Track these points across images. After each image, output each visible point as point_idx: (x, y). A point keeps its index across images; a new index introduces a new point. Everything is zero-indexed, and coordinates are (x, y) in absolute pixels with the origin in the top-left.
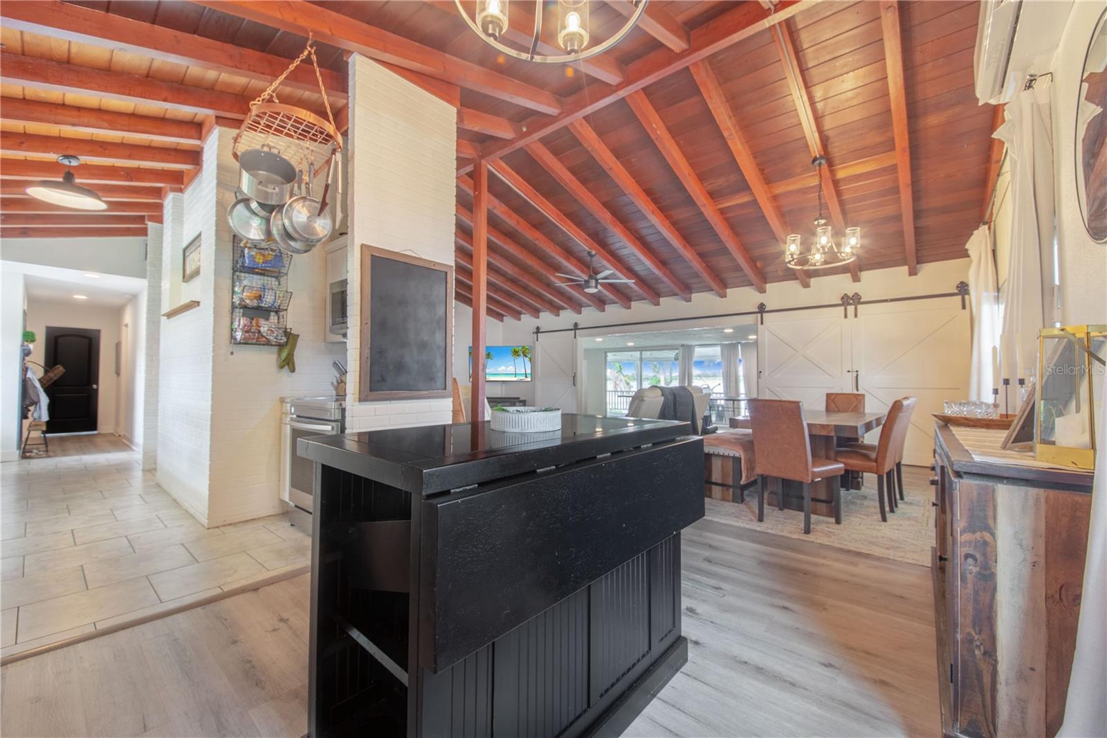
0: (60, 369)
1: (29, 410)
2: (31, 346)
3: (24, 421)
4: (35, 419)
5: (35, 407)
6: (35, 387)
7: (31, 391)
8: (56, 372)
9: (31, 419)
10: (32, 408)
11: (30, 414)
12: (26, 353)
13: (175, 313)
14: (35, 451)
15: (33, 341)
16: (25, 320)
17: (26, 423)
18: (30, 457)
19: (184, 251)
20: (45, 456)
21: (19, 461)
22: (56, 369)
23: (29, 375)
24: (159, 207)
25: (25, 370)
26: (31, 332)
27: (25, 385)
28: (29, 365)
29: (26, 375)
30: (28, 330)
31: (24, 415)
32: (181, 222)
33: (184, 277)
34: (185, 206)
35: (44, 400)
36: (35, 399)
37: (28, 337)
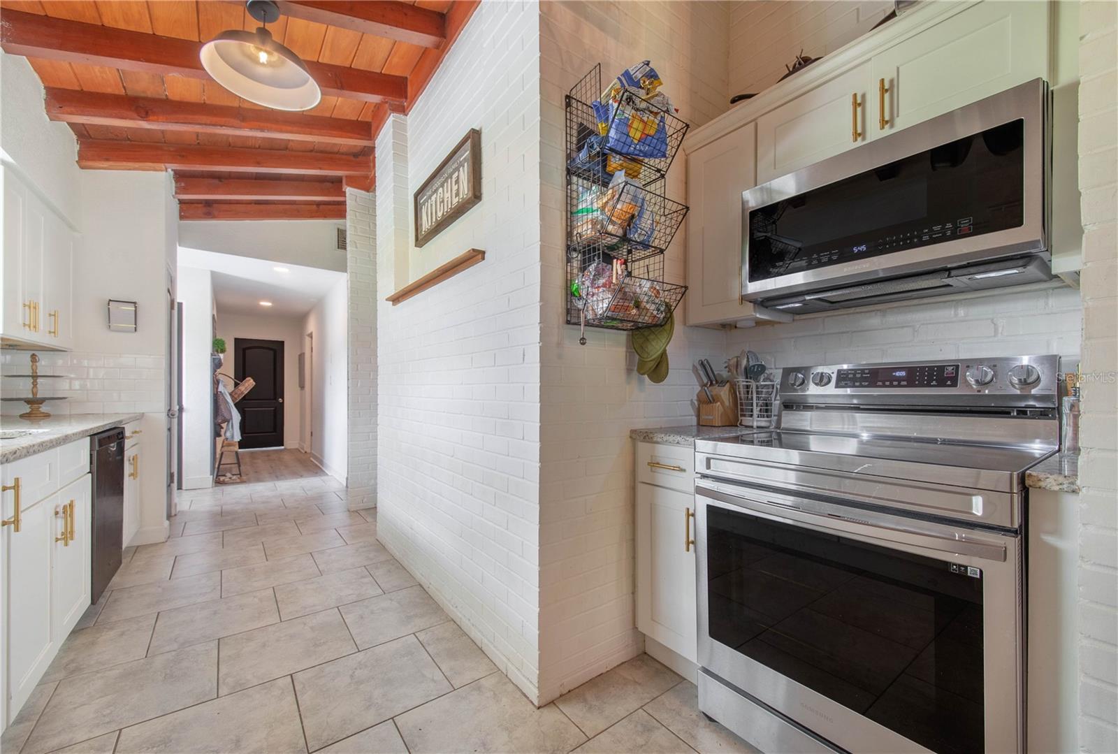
0: (249, 383)
1: (222, 428)
2: (222, 356)
3: (217, 438)
4: (227, 439)
5: (227, 424)
6: (227, 402)
7: (222, 407)
8: (247, 385)
9: (223, 438)
10: (224, 425)
11: (223, 431)
12: (217, 365)
13: (406, 294)
14: (229, 475)
15: (223, 351)
16: (214, 328)
17: (219, 441)
18: (223, 483)
19: (417, 196)
20: (238, 481)
21: (212, 487)
22: (246, 382)
23: (221, 388)
24: (369, 153)
25: (216, 382)
26: (221, 340)
27: (216, 399)
28: (220, 377)
29: (217, 388)
30: (218, 337)
31: (217, 433)
32: (405, 160)
33: (417, 239)
34: (408, 134)
35: (236, 417)
36: (227, 417)
37: (218, 346)
